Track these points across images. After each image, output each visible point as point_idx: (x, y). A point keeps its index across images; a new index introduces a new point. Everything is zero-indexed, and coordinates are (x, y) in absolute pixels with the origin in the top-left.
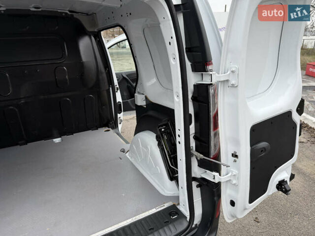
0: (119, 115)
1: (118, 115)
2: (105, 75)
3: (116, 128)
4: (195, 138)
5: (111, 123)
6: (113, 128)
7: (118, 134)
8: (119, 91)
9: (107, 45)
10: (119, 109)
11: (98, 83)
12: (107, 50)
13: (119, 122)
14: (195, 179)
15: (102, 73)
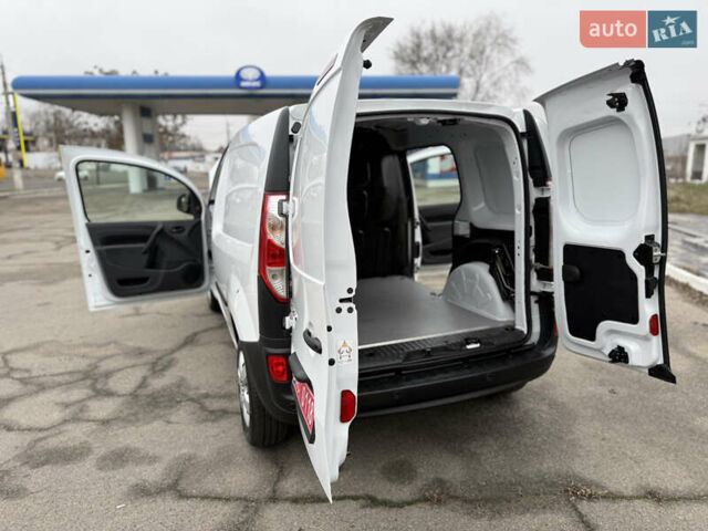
1: (415, 259)
3: (411, 277)
4: (535, 251)
6: (408, 277)
8: (419, 227)
10: (416, 251)
13: (415, 270)
14: (534, 293)
15: (402, 201)
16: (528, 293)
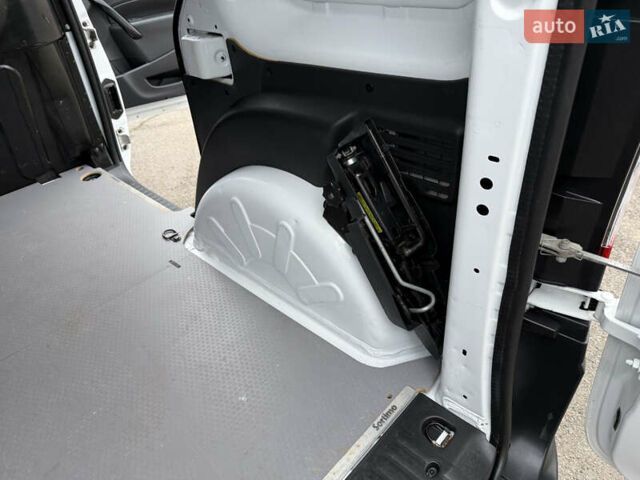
0: (116, 124)
1: (113, 121)
3: (116, 164)
6: (106, 166)
7: (130, 181)
10: (111, 103)
13: (120, 144)
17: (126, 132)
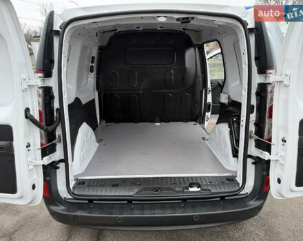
0: (207, 114)
2: (201, 79)
3: (202, 124)
4: (256, 124)
5: (200, 119)
6: (200, 123)
7: (204, 128)
8: (210, 93)
9: (207, 57)
10: (208, 108)
11: (194, 85)
12: (207, 61)
13: (206, 119)
14: (251, 157)
15: (198, 77)
16: (246, 156)
17: (209, 117)
